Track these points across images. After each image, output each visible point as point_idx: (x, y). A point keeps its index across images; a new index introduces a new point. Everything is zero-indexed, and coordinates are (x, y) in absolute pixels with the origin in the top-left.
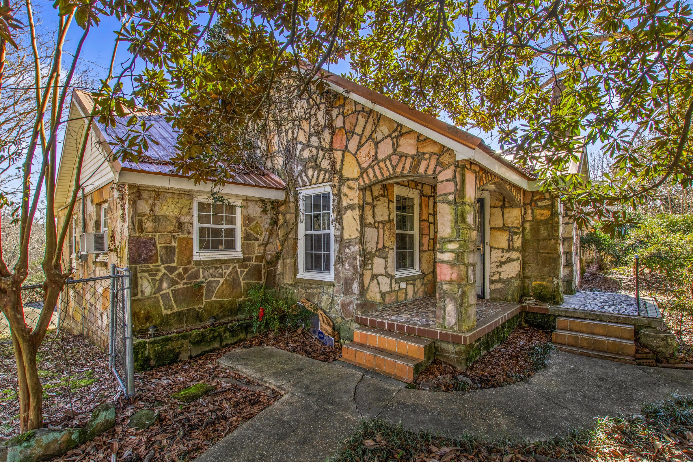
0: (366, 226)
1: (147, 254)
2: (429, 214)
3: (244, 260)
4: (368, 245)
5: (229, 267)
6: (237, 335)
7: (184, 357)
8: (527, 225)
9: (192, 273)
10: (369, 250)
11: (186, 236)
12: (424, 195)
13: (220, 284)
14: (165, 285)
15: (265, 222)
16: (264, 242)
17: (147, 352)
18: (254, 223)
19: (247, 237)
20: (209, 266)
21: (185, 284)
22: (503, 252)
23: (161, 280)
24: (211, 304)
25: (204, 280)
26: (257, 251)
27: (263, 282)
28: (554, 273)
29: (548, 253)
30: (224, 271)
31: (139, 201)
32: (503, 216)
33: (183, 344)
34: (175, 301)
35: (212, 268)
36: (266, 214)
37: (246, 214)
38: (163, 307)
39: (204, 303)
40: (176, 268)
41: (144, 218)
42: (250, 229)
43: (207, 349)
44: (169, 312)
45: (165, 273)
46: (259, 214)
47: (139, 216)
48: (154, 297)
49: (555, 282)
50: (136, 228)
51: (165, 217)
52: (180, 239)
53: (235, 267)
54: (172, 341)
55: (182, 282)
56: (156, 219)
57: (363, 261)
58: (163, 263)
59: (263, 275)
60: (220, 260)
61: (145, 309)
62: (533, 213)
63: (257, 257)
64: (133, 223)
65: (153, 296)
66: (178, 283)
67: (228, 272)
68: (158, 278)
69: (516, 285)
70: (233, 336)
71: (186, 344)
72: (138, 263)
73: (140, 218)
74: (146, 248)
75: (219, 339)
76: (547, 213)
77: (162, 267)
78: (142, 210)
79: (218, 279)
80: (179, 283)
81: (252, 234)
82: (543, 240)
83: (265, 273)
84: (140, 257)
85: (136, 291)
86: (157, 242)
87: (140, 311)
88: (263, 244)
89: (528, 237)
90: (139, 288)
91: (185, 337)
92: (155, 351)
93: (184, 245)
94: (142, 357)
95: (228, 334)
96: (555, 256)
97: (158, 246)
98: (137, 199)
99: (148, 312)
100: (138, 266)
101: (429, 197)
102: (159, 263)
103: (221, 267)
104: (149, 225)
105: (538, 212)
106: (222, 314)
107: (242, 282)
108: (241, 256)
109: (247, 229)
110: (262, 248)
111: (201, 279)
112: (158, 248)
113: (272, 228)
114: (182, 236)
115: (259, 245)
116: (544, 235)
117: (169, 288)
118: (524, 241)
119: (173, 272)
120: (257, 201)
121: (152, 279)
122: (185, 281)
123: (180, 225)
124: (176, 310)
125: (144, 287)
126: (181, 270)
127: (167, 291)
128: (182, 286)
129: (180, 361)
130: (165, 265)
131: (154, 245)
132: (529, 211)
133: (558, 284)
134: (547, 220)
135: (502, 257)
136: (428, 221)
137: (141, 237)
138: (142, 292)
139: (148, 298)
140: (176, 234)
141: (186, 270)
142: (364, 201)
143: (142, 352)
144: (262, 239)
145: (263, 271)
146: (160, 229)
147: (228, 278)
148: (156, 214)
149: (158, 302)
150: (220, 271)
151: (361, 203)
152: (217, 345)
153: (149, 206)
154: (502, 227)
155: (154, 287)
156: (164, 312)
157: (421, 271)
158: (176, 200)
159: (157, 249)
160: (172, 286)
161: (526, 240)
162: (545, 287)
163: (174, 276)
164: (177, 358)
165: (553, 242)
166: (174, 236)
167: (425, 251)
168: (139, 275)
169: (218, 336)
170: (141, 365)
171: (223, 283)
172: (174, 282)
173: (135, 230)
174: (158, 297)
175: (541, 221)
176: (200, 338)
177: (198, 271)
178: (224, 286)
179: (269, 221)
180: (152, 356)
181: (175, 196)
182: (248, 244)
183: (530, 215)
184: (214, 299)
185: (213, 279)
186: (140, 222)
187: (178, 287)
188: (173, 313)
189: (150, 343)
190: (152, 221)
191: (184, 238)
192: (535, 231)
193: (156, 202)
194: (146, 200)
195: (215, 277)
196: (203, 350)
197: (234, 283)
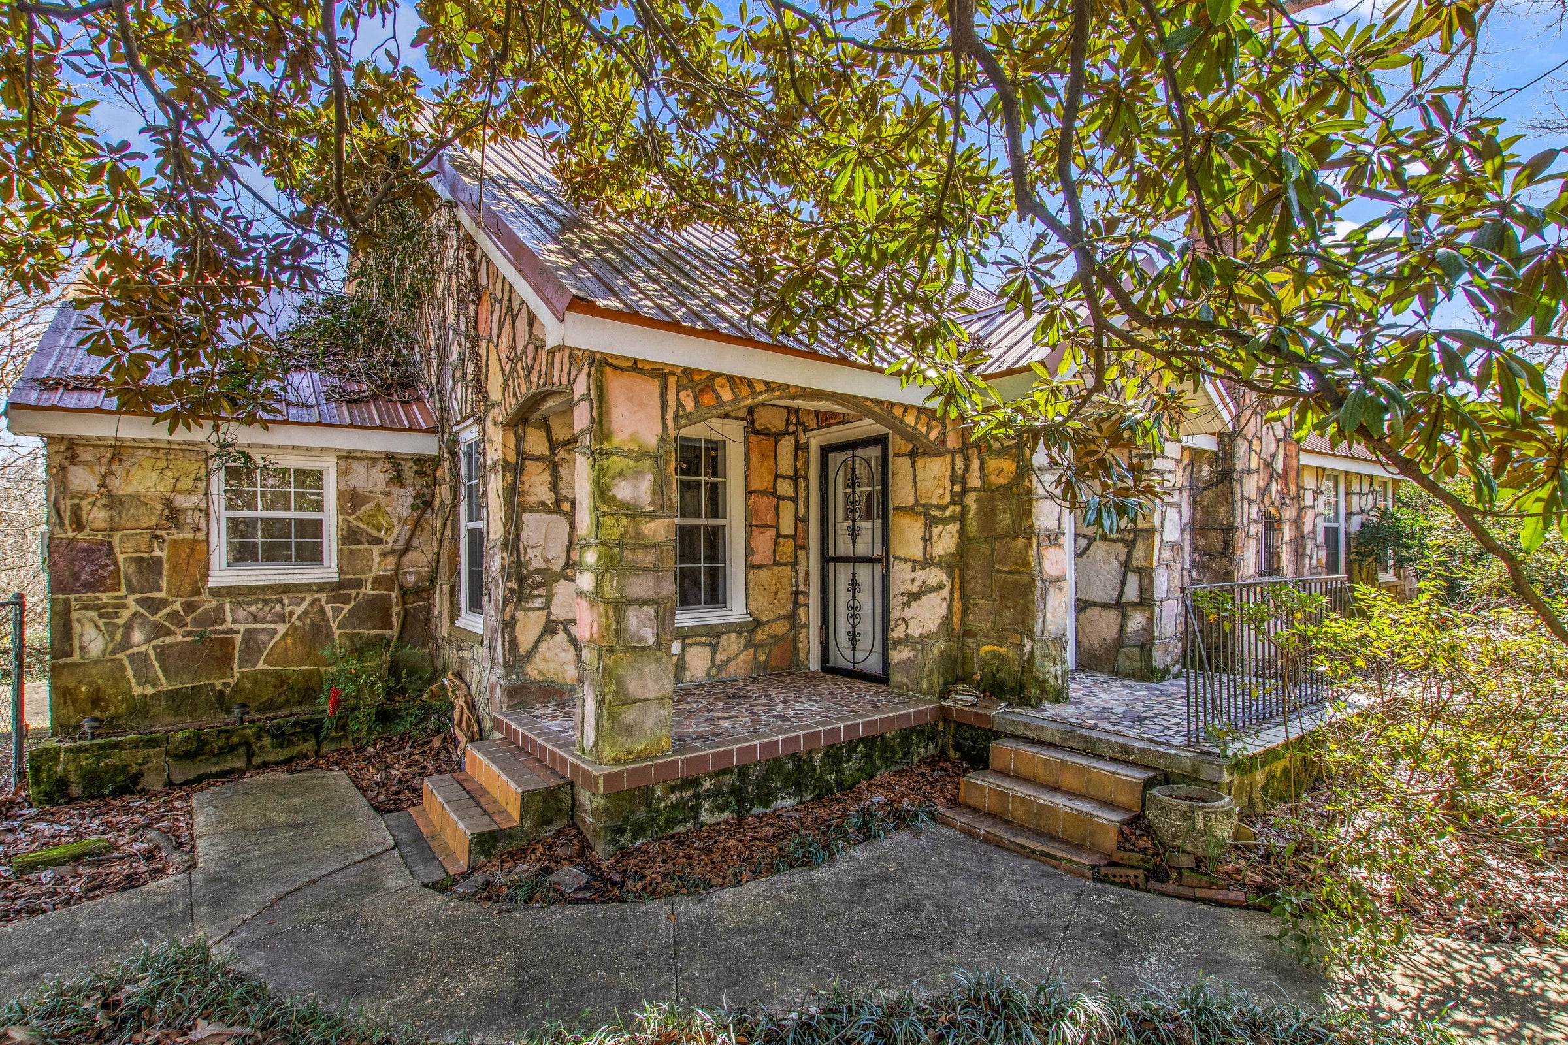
0: (527, 509)
1: (93, 573)
2: (777, 476)
3: (340, 585)
4: (531, 553)
5: (303, 600)
6: (291, 744)
7: (153, 781)
8: (971, 500)
9: (206, 612)
10: (537, 564)
11: (190, 536)
12: (756, 432)
13: (277, 637)
14: (137, 636)
15: (402, 503)
16: (396, 547)
17: (60, 768)
18: (369, 506)
19: (350, 537)
20: (250, 599)
21: (188, 634)
22: (914, 570)
23: (128, 627)
24: (255, 678)
25: (235, 627)
26: (379, 565)
27: (394, 632)
28: (1023, 623)
29: (1010, 572)
30: (287, 609)
31: (72, 468)
32: (914, 476)
33: (149, 756)
34: (165, 671)
35: (256, 602)
36: (403, 486)
37: (343, 487)
38: (133, 682)
39: (237, 675)
40: (164, 603)
41: (84, 503)
42: (359, 518)
43: (214, 770)
44: (149, 691)
45: (136, 614)
46: (382, 486)
47: (73, 497)
48: (112, 661)
49: (1027, 649)
50: (67, 521)
51: (137, 498)
52: (174, 543)
53: (319, 600)
54: (121, 749)
55: (181, 630)
56: (114, 502)
57: (511, 590)
58: (131, 590)
59: (394, 619)
60: (272, 586)
61: (90, 684)
62: (982, 469)
63: (376, 580)
64: (58, 511)
65: (108, 657)
66: (169, 632)
67: (299, 610)
68: (120, 621)
69: (936, 652)
70: (281, 746)
71: (157, 757)
72: (72, 591)
73: (76, 501)
74: (91, 562)
75: (242, 750)
76: (1009, 466)
77: (131, 600)
78: (81, 485)
79: (272, 626)
80: (174, 633)
81: (362, 531)
82: (1003, 537)
83: (398, 614)
84: (77, 579)
85: (67, 647)
86: (117, 550)
87: (78, 688)
88: (393, 551)
89: (972, 529)
90: (76, 643)
91: (152, 743)
92: (80, 767)
93: (184, 555)
94: (49, 777)
95: (266, 741)
96: (1025, 579)
97: (121, 558)
98: (67, 463)
99: (99, 689)
100: (72, 597)
101: (777, 436)
102: (123, 591)
103: (280, 601)
104: (98, 516)
105: (993, 464)
106: (283, 698)
107: (337, 633)
108: (335, 577)
109: (351, 518)
110: (391, 561)
111: (229, 625)
112: (121, 561)
113: (420, 517)
114: (177, 536)
115: (384, 554)
116: (1004, 524)
117: (147, 642)
118: (965, 541)
119: (158, 610)
120: (374, 460)
121: (106, 624)
122: (189, 628)
123: (174, 515)
124: (164, 686)
125: (86, 639)
126: (177, 606)
127: (143, 648)
128: (179, 638)
129: (144, 791)
130: (138, 596)
131: (111, 554)
132: (975, 464)
133: (1031, 652)
134: (1009, 486)
135: (913, 581)
136: (773, 494)
137: (78, 541)
138: (82, 648)
139: (97, 661)
140: (163, 533)
141: (189, 607)
142: (518, 453)
143: (50, 769)
144: (391, 540)
145: (395, 610)
146: (123, 522)
147: (298, 623)
148: (114, 492)
149: (123, 669)
150: (278, 608)
151: (512, 458)
152: (239, 763)
153: (98, 477)
154: (912, 507)
155: (112, 640)
156: (137, 691)
157: (749, 613)
158: (163, 464)
159: (116, 564)
160: (156, 637)
161: (970, 539)
162: (1004, 660)
163: (160, 617)
164: (136, 784)
165: (1021, 542)
166: (156, 537)
167: (759, 567)
168: (74, 615)
169: (240, 744)
170: (46, 794)
171: (286, 635)
172: (158, 631)
173: (62, 525)
174: (120, 661)
175: (998, 488)
176: (192, 746)
177: (221, 609)
178: (289, 641)
179: (409, 501)
180: (73, 778)
181: (161, 454)
182: (352, 552)
183: (978, 474)
184: (261, 666)
185: (258, 626)
186: (76, 511)
187: (168, 640)
188: (158, 694)
189: (69, 751)
190: (105, 506)
191: (183, 540)
192: (987, 514)
193: (114, 468)
194: (89, 465)
195: (263, 620)
196: (203, 771)
197: (316, 633)
